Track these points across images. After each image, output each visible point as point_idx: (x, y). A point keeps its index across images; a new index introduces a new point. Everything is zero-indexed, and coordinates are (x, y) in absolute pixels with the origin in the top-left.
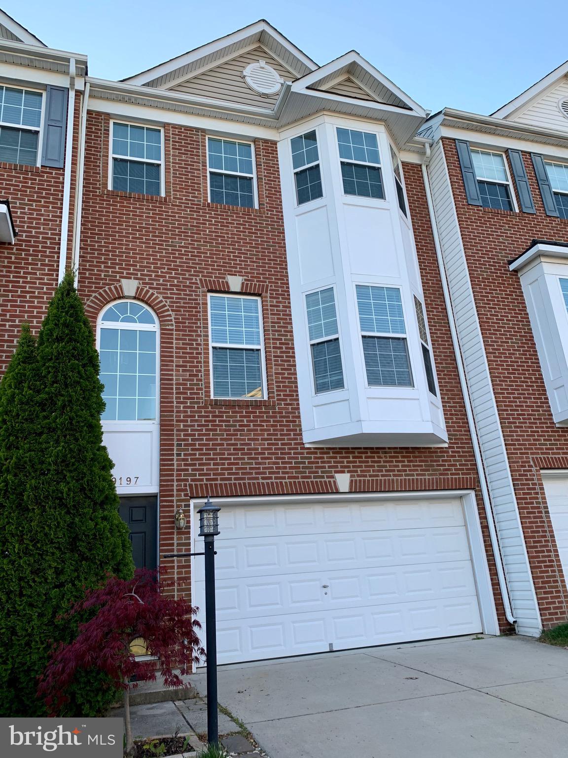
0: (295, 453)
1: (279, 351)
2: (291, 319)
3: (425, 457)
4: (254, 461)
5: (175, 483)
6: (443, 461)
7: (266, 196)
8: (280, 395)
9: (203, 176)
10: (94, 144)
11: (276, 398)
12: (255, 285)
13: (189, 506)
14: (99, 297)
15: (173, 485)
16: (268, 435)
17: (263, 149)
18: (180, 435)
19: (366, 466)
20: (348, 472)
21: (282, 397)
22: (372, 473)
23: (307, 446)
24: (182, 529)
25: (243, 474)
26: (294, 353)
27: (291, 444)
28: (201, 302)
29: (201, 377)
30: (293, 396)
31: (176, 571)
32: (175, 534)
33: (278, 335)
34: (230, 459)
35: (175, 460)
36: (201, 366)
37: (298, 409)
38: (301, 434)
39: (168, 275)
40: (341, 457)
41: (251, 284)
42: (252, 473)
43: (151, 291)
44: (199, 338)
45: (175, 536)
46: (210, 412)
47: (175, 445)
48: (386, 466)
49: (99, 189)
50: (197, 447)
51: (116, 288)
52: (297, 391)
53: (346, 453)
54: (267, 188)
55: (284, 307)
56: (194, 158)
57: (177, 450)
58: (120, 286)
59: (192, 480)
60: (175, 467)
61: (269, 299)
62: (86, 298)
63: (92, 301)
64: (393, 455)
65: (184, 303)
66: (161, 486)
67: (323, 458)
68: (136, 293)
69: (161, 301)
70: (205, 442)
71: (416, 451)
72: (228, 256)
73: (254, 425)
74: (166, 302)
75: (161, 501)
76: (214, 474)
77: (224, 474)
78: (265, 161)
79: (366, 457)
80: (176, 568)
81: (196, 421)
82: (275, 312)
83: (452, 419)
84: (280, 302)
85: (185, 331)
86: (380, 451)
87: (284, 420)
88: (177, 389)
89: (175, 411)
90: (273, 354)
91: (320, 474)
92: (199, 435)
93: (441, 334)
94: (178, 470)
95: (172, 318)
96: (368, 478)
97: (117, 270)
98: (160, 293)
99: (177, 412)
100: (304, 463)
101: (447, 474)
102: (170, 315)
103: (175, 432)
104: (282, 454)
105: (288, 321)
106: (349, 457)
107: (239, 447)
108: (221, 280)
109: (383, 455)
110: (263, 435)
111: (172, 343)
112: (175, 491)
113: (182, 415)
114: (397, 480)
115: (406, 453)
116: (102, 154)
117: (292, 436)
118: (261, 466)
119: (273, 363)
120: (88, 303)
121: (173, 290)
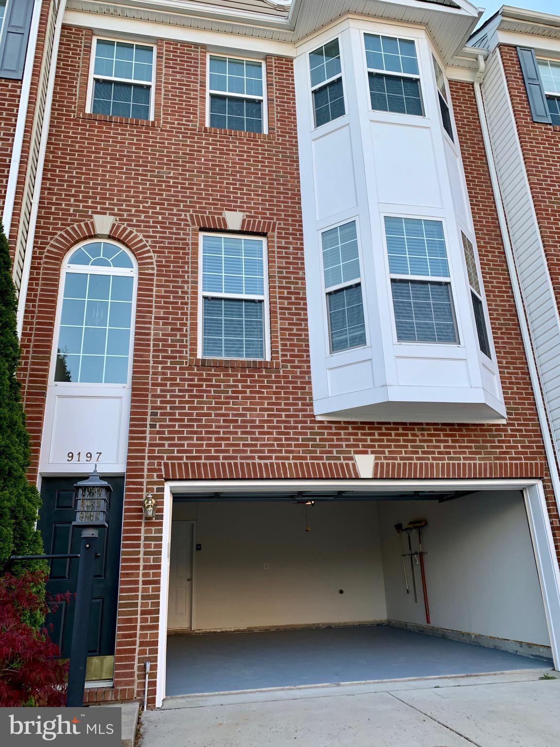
0: (302, 428)
1: (286, 302)
2: (303, 264)
3: (475, 436)
4: (249, 436)
5: (146, 461)
6: (499, 441)
7: (277, 120)
8: (286, 356)
9: (200, 97)
10: (72, 62)
11: (280, 359)
12: (259, 222)
13: (162, 490)
14: (65, 235)
15: (143, 464)
16: (269, 404)
17: (276, 67)
18: (156, 402)
19: (396, 446)
20: (372, 452)
21: (288, 358)
22: (404, 455)
23: (318, 418)
24: (150, 518)
25: (234, 451)
26: (305, 304)
27: (297, 416)
28: (190, 242)
29: (186, 331)
30: (302, 356)
31: (141, 572)
32: (143, 524)
33: (287, 283)
34: (218, 433)
35: (148, 432)
36: (187, 318)
37: (309, 372)
38: (311, 404)
39: (151, 211)
40: (363, 434)
41: (255, 221)
42: (246, 451)
43: (129, 229)
44: (186, 286)
45: (143, 528)
46: (195, 374)
47: (149, 414)
48: (423, 447)
49: (74, 112)
50: (177, 417)
51: (86, 225)
52: (308, 351)
53: (370, 429)
54: (279, 110)
55: (295, 249)
56: (191, 78)
57: (152, 420)
58: (92, 223)
59: (169, 458)
60: (148, 441)
61: (276, 239)
62: (49, 236)
63: (57, 241)
64: (432, 432)
65: (169, 243)
66: (128, 464)
67: (339, 434)
68: (111, 231)
69: (141, 241)
70: (187, 411)
71: (463, 428)
72: (226, 188)
73: (251, 392)
74: (147, 241)
75: (129, 483)
76: (197, 451)
77: (210, 451)
78: (277, 80)
79: (396, 435)
80: (141, 568)
81: (177, 385)
82: (284, 255)
83: (512, 388)
84: (290, 243)
85: (169, 276)
86: (416, 427)
87: (291, 386)
88: (154, 345)
89: (151, 373)
90: (278, 306)
91: (335, 454)
92: (180, 402)
93: (498, 283)
94: (151, 445)
95: (154, 260)
96: (399, 461)
97: (90, 204)
98: (141, 231)
99: (154, 374)
100: (315, 440)
101: (505, 459)
102: (151, 257)
103: (150, 398)
104: (286, 428)
105: (300, 266)
106: (373, 434)
107: (231, 418)
108: (216, 217)
109: (419, 433)
110: (263, 404)
111: (151, 290)
112: (146, 470)
113: (160, 377)
114: (438, 464)
115: (451, 430)
116: (79, 73)
117: (300, 407)
118: (259, 443)
119: (279, 316)
120: (52, 242)
121: (156, 227)
